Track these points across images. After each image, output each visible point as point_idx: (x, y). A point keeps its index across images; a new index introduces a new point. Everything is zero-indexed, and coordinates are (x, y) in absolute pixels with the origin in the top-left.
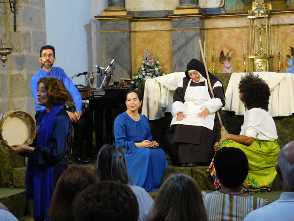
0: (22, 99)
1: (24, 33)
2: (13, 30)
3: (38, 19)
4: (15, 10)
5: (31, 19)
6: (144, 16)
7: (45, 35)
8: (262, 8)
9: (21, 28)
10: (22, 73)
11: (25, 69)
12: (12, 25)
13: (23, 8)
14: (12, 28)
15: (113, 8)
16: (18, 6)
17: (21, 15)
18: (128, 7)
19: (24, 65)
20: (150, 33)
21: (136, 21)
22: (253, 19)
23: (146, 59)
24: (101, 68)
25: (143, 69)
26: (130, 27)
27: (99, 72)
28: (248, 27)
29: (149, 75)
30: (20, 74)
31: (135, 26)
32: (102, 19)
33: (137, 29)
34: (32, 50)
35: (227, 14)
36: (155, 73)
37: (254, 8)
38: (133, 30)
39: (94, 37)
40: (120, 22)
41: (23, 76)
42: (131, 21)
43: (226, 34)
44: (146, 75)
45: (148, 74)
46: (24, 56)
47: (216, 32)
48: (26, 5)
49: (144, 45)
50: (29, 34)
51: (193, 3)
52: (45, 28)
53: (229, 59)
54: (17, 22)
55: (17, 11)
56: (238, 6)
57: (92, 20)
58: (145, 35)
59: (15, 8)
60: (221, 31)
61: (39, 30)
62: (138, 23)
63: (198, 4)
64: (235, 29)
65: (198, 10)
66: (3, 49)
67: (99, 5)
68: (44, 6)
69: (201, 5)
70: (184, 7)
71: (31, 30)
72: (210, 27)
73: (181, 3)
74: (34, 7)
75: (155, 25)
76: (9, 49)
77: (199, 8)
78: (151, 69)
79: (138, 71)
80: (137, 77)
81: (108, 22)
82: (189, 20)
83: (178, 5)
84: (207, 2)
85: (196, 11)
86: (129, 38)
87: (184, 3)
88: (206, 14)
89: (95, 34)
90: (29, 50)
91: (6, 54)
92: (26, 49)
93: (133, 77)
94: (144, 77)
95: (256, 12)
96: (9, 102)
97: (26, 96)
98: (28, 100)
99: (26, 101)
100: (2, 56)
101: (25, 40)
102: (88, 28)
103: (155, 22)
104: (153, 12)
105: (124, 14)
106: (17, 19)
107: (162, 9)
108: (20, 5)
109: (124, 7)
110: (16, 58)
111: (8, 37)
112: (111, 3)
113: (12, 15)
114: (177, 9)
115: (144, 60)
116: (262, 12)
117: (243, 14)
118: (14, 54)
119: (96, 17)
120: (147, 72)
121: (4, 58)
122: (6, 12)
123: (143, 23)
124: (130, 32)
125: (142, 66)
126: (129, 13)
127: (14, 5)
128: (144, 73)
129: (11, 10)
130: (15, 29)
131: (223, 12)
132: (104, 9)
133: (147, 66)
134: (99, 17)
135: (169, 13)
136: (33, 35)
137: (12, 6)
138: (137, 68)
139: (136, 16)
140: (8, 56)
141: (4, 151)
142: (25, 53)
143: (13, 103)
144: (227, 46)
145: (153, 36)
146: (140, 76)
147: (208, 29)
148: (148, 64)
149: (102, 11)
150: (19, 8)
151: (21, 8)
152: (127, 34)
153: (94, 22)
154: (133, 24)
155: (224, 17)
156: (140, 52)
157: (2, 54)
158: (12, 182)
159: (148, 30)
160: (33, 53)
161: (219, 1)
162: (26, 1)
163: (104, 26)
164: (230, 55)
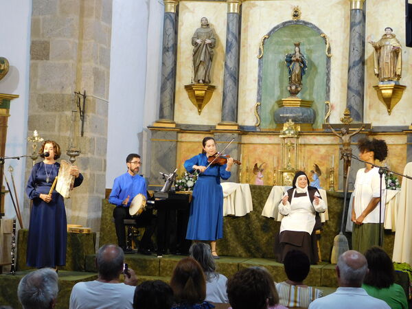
0: (85, 195)
1: (90, 138)
2: (80, 135)
3: (102, 128)
4: (83, 119)
5: (96, 127)
6: (190, 129)
7: (106, 141)
8: (292, 129)
9: (88, 134)
10: (86, 172)
11: (88, 169)
12: (80, 131)
13: (91, 117)
14: (80, 133)
15: (164, 120)
17: (88, 122)
18: (176, 120)
19: (88, 166)
21: (182, 133)
22: (284, 138)
24: (165, 175)
25: (186, 174)
26: (177, 136)
27: (164, 178)
28: (279, 144)
31: (181, 137)
32: (153, 129)
33: (183, 139)
34: (95, 153)
35: (262, 132)
37: (285, 129)
38: (179, 140)
39: (145, 143)
40: (169, 133)
41: (87, 175)
42: (178, 132)
43: (259, 149)
44: (189, 180)
45: (191, 179)
46: (88, 158)
47: (251, 146)
48: (94, 114)
49: (188, 154)
50: (94, 139)
51: (233, 120)
52: (107, 135)
53: (262, 171)
54: (85, 128)
55: (85, 120)
56: (271, 126)
58: (189, 145)
59: (83, 116)
60: (256, 146)
61: (102, 136)
62: (184, 135)
63: (237, 122)
64: (269, 146)
66: (73, 151)
67: (151, 117)
68: (107, 116)
69: (240, 122)
70: (225, 123)
71: (96, 136)
72: (246, 142)
73: (222, 120)
74: (100, 116)
75: (199, 137)
76: (78, 152)
77: (238, 125)
79: (182, 176)
80: (180, 181)
81: (159, 132)
82: (229, 135)
83: (220, 121)
84: (244, 121)
85: (236, 128)
86: (176, 147)
87: (225, 120)
88: (243, 131)
89: (146, 141)
90: (93, 153)
91: (74, 156)
92: (90, 152)
93: (177, 181)
94: (187, 181)
95: (287, 132)
97: (88, 193)
98: (89, 196)
99: (87, 197)
101: (90, 144)
102: (140, 135)
104: (198, 126)
105: (173, 126)
106: (85, 126)
107: (205, 124)
108: (88, 114)
109: (173, 120)
110: (82, 159)
111: (75, 141)
112: (162, 116)
113: (81, 122)
114: (219, 125)
116: (292, 132)
117: (275, 133)
118: (81, 155)
119: (148, 127)
120: (189, 178)
121: (73, 159)
122: (75, 120)
123: (188, 135)
124: (177, 142)
125: (185, 172)
126: (177, 125)
127: (83, 113)
128: (187, 178)
129: (81, 118)
130: (82, 135)
131: (258, 130)
132: (154, 120)
134: (152, 127)
135: (212, 128)
136: (97, 141)
138: (181, 174)
139: (183, 128)
140: (76, 157)
141: (80, 241)
142: (89, 155)
143: (75, 198)
144: (260, 160)
146: (184, 181)
147: (244, 144)
149: (153, 122)
150: (87, 117)
151: (89, 116)
152: (174, 143)
153: (146, 131)
154: (180, 135)
155: (258, 135)
157: (71, 156)
158: (85, 266)
159: (193, 140)
160: (96, 156)
161: (256, 120)
162: (94, 112)
163: (155, 135)
164: (262, 167)
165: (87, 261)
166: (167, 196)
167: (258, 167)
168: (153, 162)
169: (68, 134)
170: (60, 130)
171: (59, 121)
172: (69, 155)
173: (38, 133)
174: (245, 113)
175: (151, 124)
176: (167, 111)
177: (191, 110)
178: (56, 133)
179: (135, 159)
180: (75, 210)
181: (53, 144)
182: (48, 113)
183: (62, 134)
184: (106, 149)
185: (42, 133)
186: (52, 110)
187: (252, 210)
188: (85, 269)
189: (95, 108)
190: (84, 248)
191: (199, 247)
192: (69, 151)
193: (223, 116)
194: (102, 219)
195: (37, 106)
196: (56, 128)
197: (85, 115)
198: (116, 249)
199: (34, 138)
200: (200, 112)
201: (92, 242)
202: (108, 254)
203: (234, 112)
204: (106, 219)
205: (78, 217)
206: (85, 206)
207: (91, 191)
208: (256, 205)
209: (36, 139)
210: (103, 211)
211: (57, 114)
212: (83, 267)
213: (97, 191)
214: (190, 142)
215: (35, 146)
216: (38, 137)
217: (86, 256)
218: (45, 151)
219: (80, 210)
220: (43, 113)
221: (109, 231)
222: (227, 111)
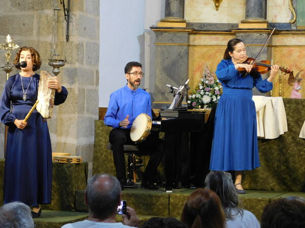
0: (72, 116)
1: (78, 43)
2: (65, 40)
3: (92, 30)
4: (68, 19)
5: (85, 29)
6: (205, 29)
7: (98, 46)
9: (74, 38)
10: (72, 87)
11: (77, 83)
12: (65, 34)
13: (77, 17)
14: (65, 37)
15: (171, 19)
16: (73, 14)
17: (74, 23)
18: (187, 18)
19: (76, 79)
20: (211, 48)
21: (196, 34)
23: (206, 77)
24: (173, 88)
25: (201, 87)
26: (189, 39)
27: (172, 92)
29: (208, 95)
30: (71, 88)
31: (194, 40)
32: (157, 31)
33: (196, 43)
34: (84, 62)
35: (299, 31)
36: (214, 93)
38: (191, 43)
39: (147, 49)
40: (178, 34)
41: (74, 91)
42: (190, 33)
43: (296, 53)
44: (205, 94)
45: (207, 93)
46: (76, 69)
47: (285, 50)
48: (81, 13)
49: (203, 61)
50: (82, 45)
51: (261, 16)
52: (98, 39)
53: (299, 81)
54: (70, 31)
55: (70, 20)
57: (145, 30)
58: (205, 50)
59: (68, 16)
60: (290, 49)
61: (93, 41)
62: (197, 36)
63: (266, 18)
65: (266, 24)
66: (56, 61)
67: (154, 14)
68: (98, 14)
69: (270, 19)
70: (250, 20)
71: (84, 40)
72: (278, 44)
73: (247, 16)
74: (89, 15)
75: (217, 39)
76: (62, 61)
77: (267, 22)
78: (211, 87)
79: (196, 90)
80: (194, 96)
81: (166, 34)
82: (256, 35)
83: (243, 18)
84: (276, 16)
85: (265, 26)
86: (187, 53)
87: (251, 16)
88: (276, 30)
89: (149, 46)
90: (82, 62)
91: (58, 67)
92: (78, 61)
93: (190, 96)
94: (202, 96)
96: (57, 119)
97: (76, 113)
98: (78, 117)
99: (76, 118)
100: (54, 68)
101: (78, 51)
102: (141, 39)
103: (217, 36)
104: (216, 24)
105: (183, 25)
106: (71, 28)
107: (225, 21)
108: (74, 13)
109: (183, 17)
110: (68, 70)
111: (59, 48)
112: (168, 13)
113: (65, 23)
114: (243, 22)
115: (202, 77)
118: (67, 66)
119: (151, 28)
120: (205, 92)
121: (56, 70)
122: (58, 21)
123: (203, 37)
124: (189, 46)
125: (200, 85)
126: (188, 24)
127: (68, 12)
128: (202, 93)
129: (65, 18)
130: (68, 39)
131: (294, 28)
132: (160, 19)
133: (206, 84)
134: (156, 28)
135: (232, 26)
136: (86, 47)
137: (66, 13)
138: (195, 87)
139: (196, 28)
140: (61, 68)
141: (68, 172)
142: (77, 65)
143: (61, 119)
144: (296, 66)
145: (214, 51)
146: (198, 96)
147: (276, 46)
148: (207, 82)
149: (158, 21)
150: (73, 16)
151: (75, 16)
152: (185, 48)
153: (149, 33)
154: (192, 37)
155: (294, 34)
156: (198, 68)
157: (54, 67)
158: (75, 205)
159: (209, 44)
160: (86, 66)
161: (290, 15)
162: (81, 9)
163: (160, 38)
164: (300, 77)
165: (77, 198)
166: (176, 115)
167: (295, 75)
168: (158, 72)
169: (50, 39)
170: (39, 33)
171: (39, 23)
172: (51, 65)
173: (12, 38)
174: (276, 6)
175: (154, 24)
176: (174, 7)
177: (205, 4)
178: (34, 37)
179: (134, 69)
180: (61, 135)
181: (31, 51)
182: (24, 13)
183: (42, 39)
184: (98, 57)
185: (18, 38)
186: (29, 9)
187: (287, 130)
188: (75, 208)
189: (82, 5)
190: (73, 181)
191: (217, 177)
192: (51, 60)
193: (247, 12)
194: (95, 146)
195: (9, 4)
196: (35, 32)
197: (70, 13)
198: (111, 179)
199: (7, 45)
200: (217, 7)
201: (83, 175)
202: (101, 186)
203: (261, 5)
204: (100, 146)
205: (65, 143)
206: (73, 130)
207: (81, 110)
208: (292, 124)
209: (10, 45)
210: (97, 135)
211: (35, 13)
212: (73, 206)
213: (88, 111)
214: (205, 46)
215: (9, 54)
216: (12, 43)
217: (76, 192)
218: (21, 60)
219: (67, 135)
220: (18, 13)
221: (104, 161)
222: (252, 5)
